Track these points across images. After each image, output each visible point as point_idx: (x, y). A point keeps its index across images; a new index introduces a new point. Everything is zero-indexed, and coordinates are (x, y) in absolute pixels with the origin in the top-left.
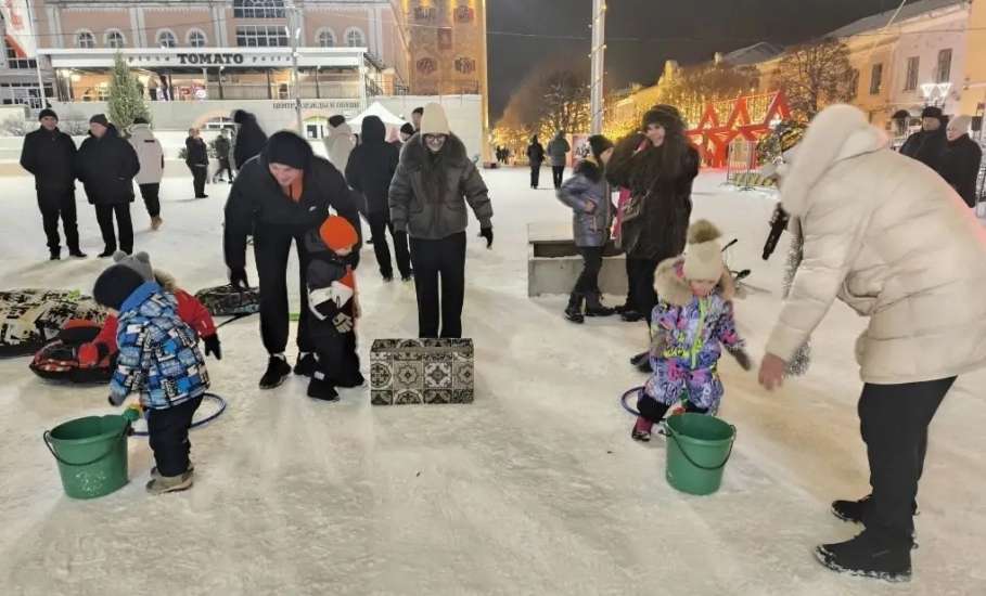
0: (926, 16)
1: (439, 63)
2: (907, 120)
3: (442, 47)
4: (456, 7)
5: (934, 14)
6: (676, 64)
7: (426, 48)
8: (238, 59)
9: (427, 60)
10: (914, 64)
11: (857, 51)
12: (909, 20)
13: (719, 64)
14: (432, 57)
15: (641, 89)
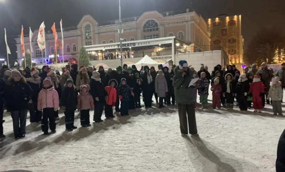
1: (222, 41)
3: (223, 35)
4: (229, 21)
7: (217, 36)
8: (134, 45)
9: (217, 40)
14: (219, 39)
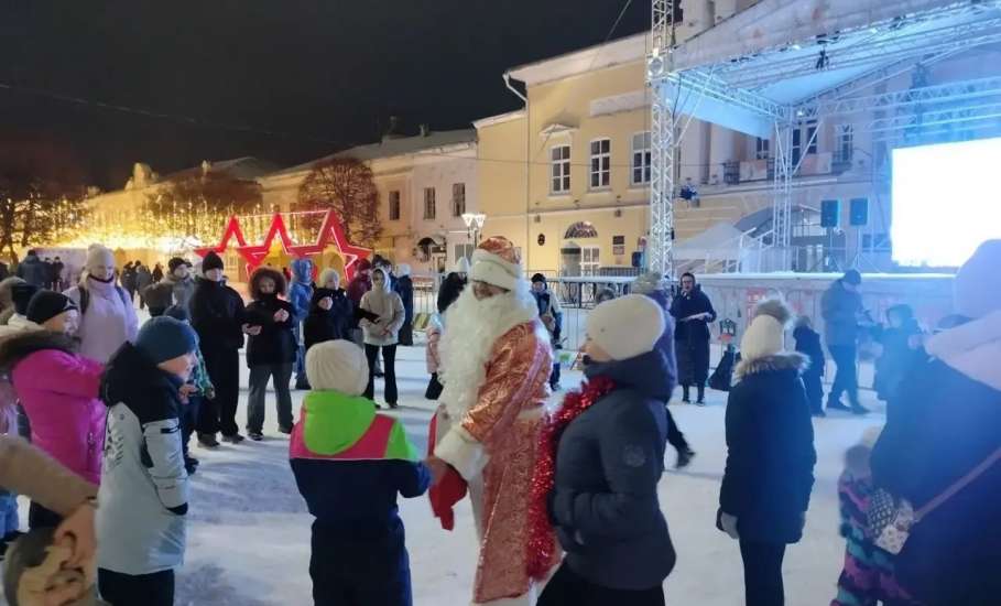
0: (438, 150)
2: (431, 247)
5: (445, 149)
6: (148, 168)
10: (430, 195)
11: (381, 174)
12: (422, 152)
13: (209, 173)
15: (98, 194)
